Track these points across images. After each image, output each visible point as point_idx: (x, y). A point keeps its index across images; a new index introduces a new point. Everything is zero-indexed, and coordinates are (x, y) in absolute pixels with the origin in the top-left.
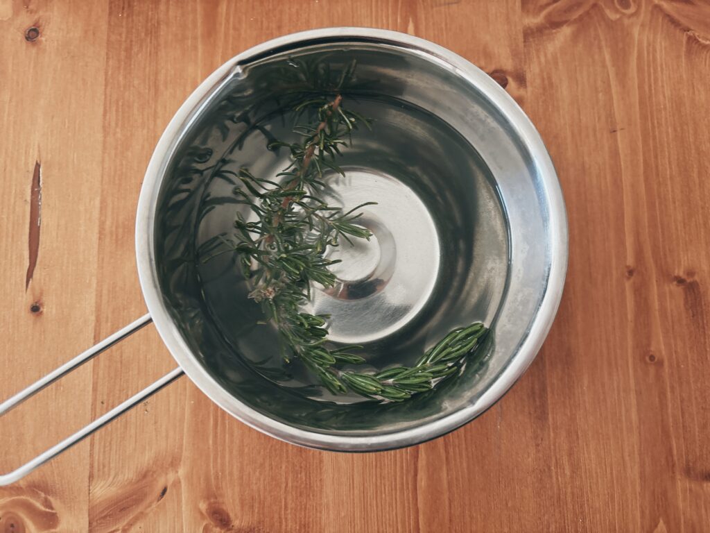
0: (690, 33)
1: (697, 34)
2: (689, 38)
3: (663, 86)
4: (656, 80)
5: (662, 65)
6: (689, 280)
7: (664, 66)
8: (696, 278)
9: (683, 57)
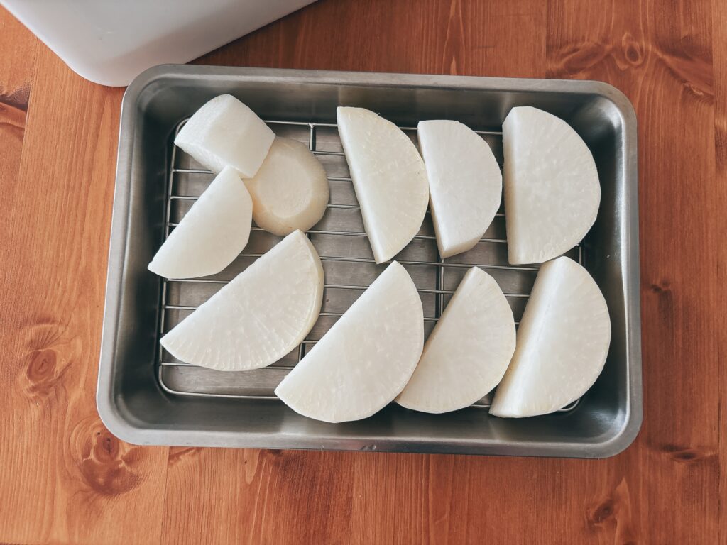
0: (687, 85)
1: (692, 86)
2: (685, 88)
3: (658, 128)
4: (653, 122)
5: (659, 111)
6: (663, 289)
7: (661, 111)
8: (670, 288)
9: (679, 104)
